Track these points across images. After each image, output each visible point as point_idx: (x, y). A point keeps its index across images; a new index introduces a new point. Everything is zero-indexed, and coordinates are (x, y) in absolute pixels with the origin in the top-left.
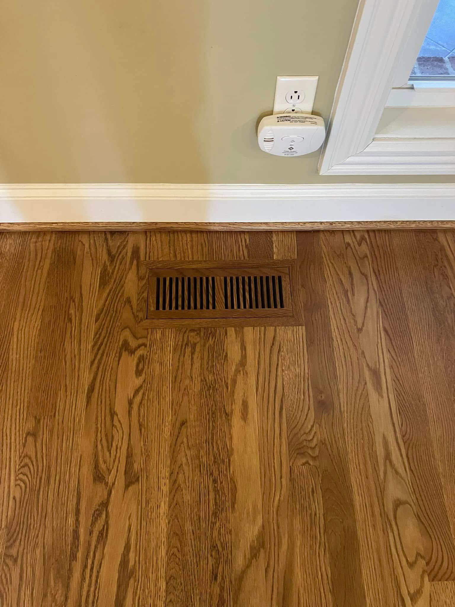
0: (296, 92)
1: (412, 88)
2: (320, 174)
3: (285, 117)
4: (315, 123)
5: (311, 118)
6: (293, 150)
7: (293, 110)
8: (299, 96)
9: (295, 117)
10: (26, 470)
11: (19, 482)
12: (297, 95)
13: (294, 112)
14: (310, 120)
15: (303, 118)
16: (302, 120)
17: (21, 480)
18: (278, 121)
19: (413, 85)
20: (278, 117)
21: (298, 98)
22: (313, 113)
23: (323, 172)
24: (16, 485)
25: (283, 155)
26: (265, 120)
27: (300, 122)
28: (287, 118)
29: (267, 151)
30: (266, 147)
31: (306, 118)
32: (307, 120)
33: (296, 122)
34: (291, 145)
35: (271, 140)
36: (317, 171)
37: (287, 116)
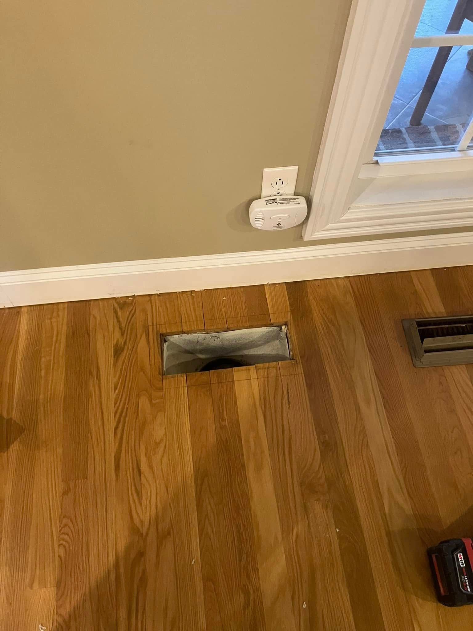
0: (280, 179)
1: (377, 163)
2: (305, 240)
3: (272, 200)
4: (298, 203)
5: (294, 199)
6: (280, 226)
7: (278, 193)
8: (283, 182)
9: (281, 200)
10: (66, 530)
11: (61, 542)
12: (281, 181)
13: (279, 194)
14: (294, 200)
15: (287, 199)
16: (287, 201)
17: (63, 540)
18: (267, 204)
19: (377, 161)
20: (266, 201)
21: (282, 184)
22: (295, 194)
23: (306, 239)
24: (59, 545)
25: (272, 230)
26: (255, 203)
27: (286, 203)
28: (274, 201)
29: (259, 228)
30: (258, 225)
31: (290, 199)
32: (291, 201)
33: (282, 203)
34: (278, 222)
35: (262, 219)
36: (301, 237)
37: (273, 199)
